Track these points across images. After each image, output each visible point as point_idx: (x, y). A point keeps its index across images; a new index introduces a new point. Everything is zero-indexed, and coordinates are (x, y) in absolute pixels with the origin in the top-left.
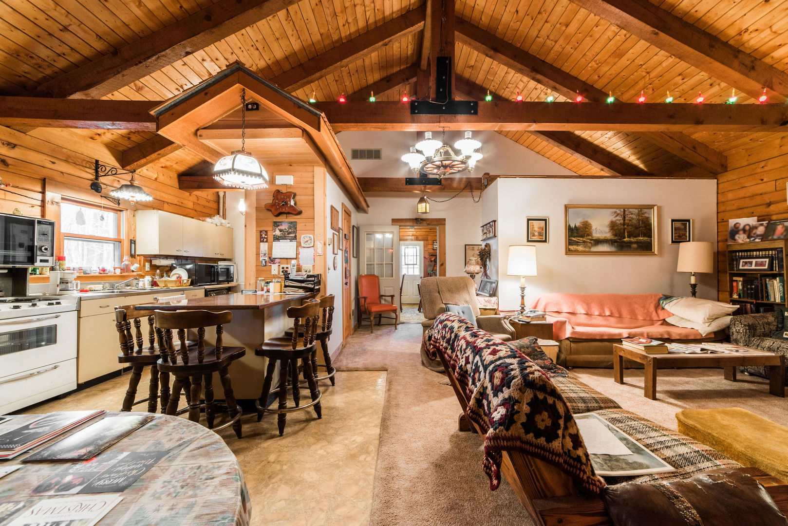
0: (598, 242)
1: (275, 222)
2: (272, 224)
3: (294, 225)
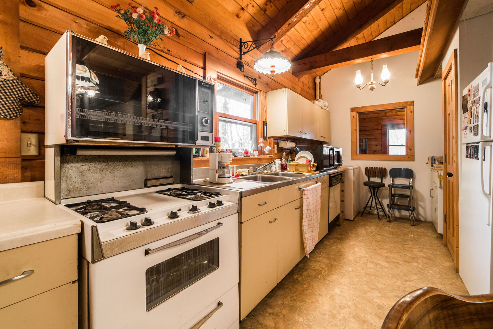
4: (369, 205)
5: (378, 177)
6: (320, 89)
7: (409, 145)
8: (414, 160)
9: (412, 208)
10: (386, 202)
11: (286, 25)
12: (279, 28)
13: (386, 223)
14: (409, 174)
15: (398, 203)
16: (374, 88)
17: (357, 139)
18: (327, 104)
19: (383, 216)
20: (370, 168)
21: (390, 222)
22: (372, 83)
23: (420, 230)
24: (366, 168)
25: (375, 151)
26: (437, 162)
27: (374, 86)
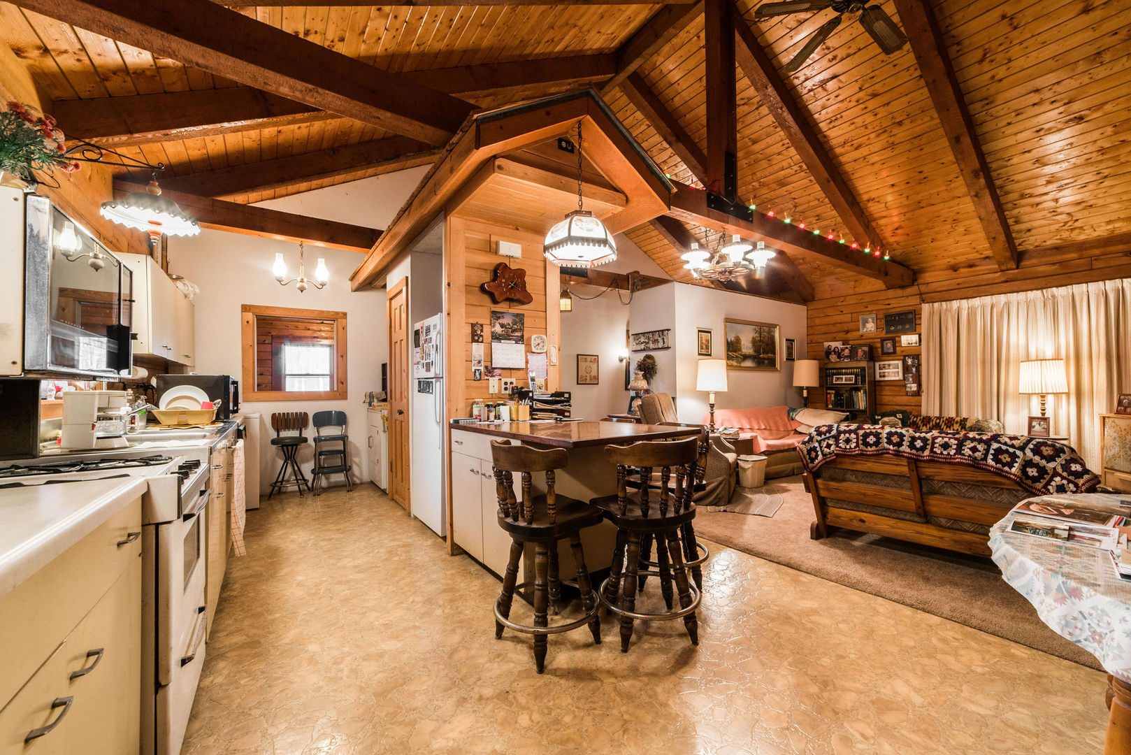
0: (745, 357)
1: (493, 312)
2: (488, 315)
3: (520, 318)
4: (280, 478)
5: (293, 429)
7: (335, 375)
8: (346, 399)
9: (345, 468)
13: (311, 499)
14: (341, 419)
15: (327, 466)
17: (254, 362)
19: (305, 490)
20: (279, 414)
21: (315, 497)
23: (356, 494)
24: (274, 415)
26: (377, 400)
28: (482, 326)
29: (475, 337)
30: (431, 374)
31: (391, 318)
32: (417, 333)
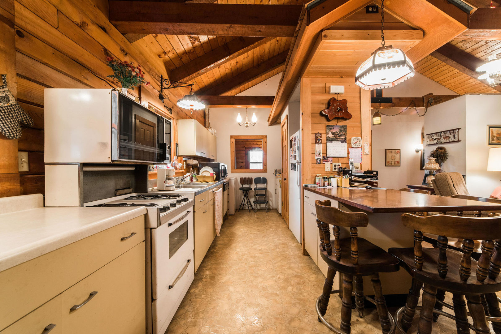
1: (328, 126)
2: (325, 128)
3: (344, 128)
4: (243, 204)
5: (248, 184)
6: (208, 118)
7: (264, 162)
8: (267, 172)
9: (266, 202)
10: (252, 200)
11: (196, 73)
12: (191, 74)
13: (253, 213)
14: (264, 181)
15: (259, 200)
16: (248, 126)
17: (234, 158)
18: (216, 131)
19: (251, 209)
20: (243, 178)
21: (256, 212)
22: (247, 123)
23: (270, 214)
24: (241, 178)
25: (241, 166)
26: (278, 173)
27: (248, 125)
28: (321, 134)
29: (317, 140)
30: (295, 161)
31: (282, 136)
32: (291, 141)
